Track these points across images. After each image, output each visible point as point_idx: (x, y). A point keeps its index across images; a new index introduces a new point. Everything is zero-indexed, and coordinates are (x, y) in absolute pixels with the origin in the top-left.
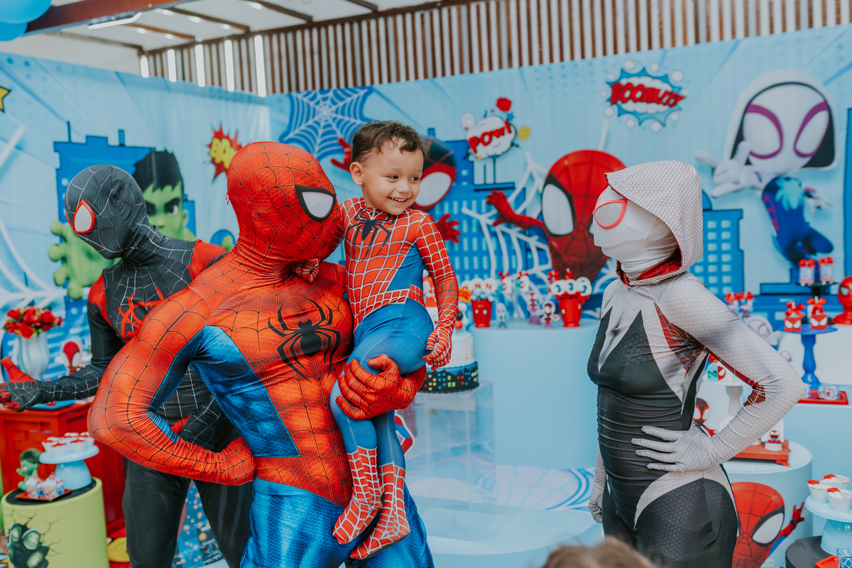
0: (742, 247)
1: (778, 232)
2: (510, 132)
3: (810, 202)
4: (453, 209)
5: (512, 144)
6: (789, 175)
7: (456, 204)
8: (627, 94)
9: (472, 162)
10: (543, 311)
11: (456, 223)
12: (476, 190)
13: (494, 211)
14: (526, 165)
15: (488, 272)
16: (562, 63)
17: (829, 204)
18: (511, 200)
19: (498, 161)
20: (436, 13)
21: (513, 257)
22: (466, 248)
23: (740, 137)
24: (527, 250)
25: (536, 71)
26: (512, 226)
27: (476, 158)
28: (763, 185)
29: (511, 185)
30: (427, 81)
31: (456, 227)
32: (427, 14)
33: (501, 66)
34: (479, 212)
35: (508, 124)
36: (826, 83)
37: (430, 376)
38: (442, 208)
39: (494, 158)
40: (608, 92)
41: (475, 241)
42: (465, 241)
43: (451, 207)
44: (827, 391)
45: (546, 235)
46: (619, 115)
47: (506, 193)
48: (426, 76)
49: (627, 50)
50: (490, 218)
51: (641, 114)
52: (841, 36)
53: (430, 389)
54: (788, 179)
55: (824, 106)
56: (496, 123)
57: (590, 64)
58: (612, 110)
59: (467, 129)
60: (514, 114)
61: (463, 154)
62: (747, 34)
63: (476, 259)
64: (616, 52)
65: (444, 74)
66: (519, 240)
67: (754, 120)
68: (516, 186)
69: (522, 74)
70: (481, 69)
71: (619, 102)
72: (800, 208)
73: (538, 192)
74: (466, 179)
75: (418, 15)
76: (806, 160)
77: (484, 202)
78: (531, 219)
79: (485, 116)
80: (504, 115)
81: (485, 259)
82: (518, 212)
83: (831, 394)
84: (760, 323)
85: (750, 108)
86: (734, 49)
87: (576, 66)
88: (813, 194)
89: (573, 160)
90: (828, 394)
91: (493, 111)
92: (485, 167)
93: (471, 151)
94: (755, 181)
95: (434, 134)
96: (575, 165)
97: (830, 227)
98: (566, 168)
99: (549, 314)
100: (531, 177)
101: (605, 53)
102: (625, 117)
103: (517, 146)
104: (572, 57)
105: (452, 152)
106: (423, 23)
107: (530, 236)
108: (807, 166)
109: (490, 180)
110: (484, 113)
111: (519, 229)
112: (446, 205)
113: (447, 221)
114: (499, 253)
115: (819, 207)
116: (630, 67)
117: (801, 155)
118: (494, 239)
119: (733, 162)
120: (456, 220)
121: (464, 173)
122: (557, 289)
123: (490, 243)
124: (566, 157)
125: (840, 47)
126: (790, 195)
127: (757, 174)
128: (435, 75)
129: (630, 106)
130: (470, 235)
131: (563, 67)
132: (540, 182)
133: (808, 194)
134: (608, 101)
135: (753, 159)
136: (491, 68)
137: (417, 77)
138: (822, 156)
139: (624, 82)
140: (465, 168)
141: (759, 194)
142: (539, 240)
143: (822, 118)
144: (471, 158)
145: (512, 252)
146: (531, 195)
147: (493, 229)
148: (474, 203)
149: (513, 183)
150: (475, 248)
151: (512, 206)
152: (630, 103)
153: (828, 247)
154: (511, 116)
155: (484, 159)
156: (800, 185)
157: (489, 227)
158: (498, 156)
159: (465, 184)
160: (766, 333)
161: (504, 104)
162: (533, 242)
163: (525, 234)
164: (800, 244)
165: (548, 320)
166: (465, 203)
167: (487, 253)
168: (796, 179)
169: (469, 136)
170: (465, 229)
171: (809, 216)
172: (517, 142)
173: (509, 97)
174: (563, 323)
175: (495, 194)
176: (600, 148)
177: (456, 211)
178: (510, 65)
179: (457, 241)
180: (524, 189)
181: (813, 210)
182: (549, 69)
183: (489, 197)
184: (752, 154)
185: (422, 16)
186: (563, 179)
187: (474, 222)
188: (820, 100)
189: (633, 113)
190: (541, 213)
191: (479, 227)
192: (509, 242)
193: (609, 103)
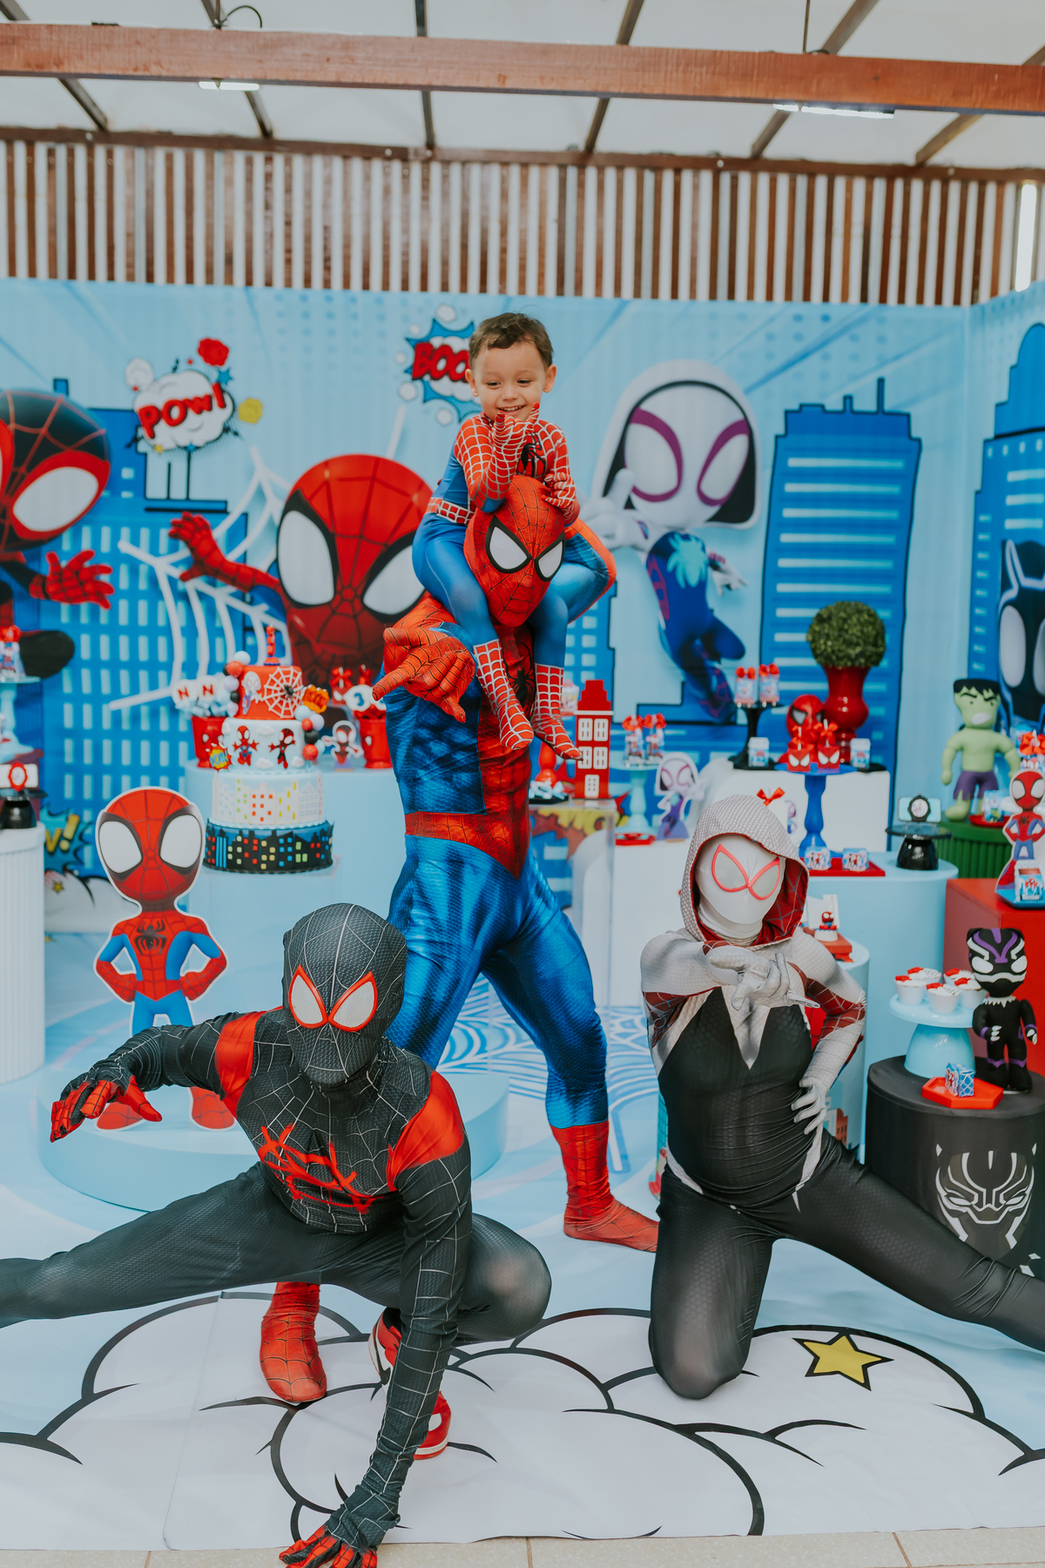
0: (612, 644)
1: (667, 622)
2: (222, 405)
3: (715, 578)
4: (100, 541)
5: (226, 430)
6: (688, 531)
7: (106, 532)
8: (442, 365)
9: (145, 455)
10: (334, 738)
11: (107, 570)
12: (149, 510)
13: (184, 552)
14: (251, 472)
15: (168, 667)
16: (327, 292)
17: (741, 582)
18: (219, 533)
19: (195, 455)
20: (80, 152)
21: (219, 641)
22: (123, 619)
23: (619, 462)
24: (248, 629)
25: (279, 298)
26: (219, 582)
27: (154, 447)
28: (649, 544)
29: (221, 506)
30: (53, 282)
31: (105, 578)
32: (61, 151)
33: (210, 279)
34: (154, 551)
35: (219, 389)
36: (748, 391)
37: (264, 844)
38: (77, 537)
39: (189, 451)
40: (408, 357)
41: (143, 606)
42: (123, 606)
43: (96, 538)
44: (853, 858)
45: (282, 603)
46: (425, 401)
47: (208, 519)
48: (53, 274)
49: (445, 287)
50: (175, 565)
51: (464, 402)
52: (772, 319)
53: (264, 866)
54: (686, 537)
55: (743, 427)
56: (196, 384)
57: (379, 301)
58: (414, 389)
59: (135, 389)
60: (232, 374)
61: (128, 439)
62: (637, 293)
63: (143, 642)
64: (424, 287)
65: (92, 275)
66: (231, 610)
67: (642, 437)
68: (229, 509)
69: (251, 301)
70: (170, 278)
71: (427, 378)
72: (702, 585)
73: (271, 521)
74: (128, 485)
75: (41, 149)
76: (713, 510)
77: (164, 534)
78: (255, 572)
79: (175, 369)
80: (213, 372)
81: (162, 642)
82: (232, 557)
83: (859, 863)
84: (683, 764)
85: (637, 415)
86: (617, 314)
87: (353, 300)
88: (720, 564)
89: (338, 471)
90: (855, 862)
91: (190, 362)
92: (169, 465)
93: (142, 432)
94: (638, 537)
95: (67, 392)
96: (342, 480)
97: (741, 619)
98: (326, 483)
99: (344, 745)
100: (260, 495)
101: (405, 286)
102: (435, 404)
103: (236, 434)
104: (347, 284)
105: (102, 431)
106: (51, 167)
107: (252, 603)
108: (715, 519)
109: (178, 493)
110: (173, 364)
111: (232, 589)
112: (86, 532)
113: (87, 564)
114: (190, 631)
115: (728, 587)
116: (446, 317)
117: (706, 500)
118: (181, 605)
119: (605, 503)
120: (107, 564)
121: (127, 474)
122: (357, 700)
123: (174, 613)
124: (326, 464)
125: (770, 337)
126: (688, 563)
127: (641, 523)
128: (72, 274)
129: (444, 385)
130: (133, 595)
131: (329, 299)
132: (276, 505)
133: (714, 564)
134: (406, 371)
135: (636, 500)
136: (190, 279)
137: (32, 272)
138: (735, 507)
139: (437, 342)
140: (128, 465)
141: (643, 557)
142: (268, 613)
143: (738, 444)
144: (142, 447)
145: (215, 632)
146: (257, 527)
147: (181, 586)
148: (145, 534)
149: (226, 502)
150: (143, 620)
151: (222, 545)
152: (446, 380)
153: (738, 651)
154: (227, 376)
155: (168, 451)
156: (703, 549)
157: (171, 580)
158: (197, 448)
159: (126, 495)
160: (690, 780)
161: (213, 352)
162: (258, 614)
163: (243, 599)
164: (698, 642)
165: (342, 755)
166: (125, 532)
167: (167, 631)
168: (697, 539)
169: (140, 403)
170: (124, 582)
171: (713, 600)
172: (235, 425)
173: (225, 341)
174: (364, 762)
175: (187, 519)
176: (389, 455)
177: (105, 547)
178: (229, 279)
179: (106, 605)
180: (245, 515)
181: (719, 591)
182: (304, 298)
183: (174, 524)
184: (635, 490)
185: (51, 153)
186: (319, 504)
187: (143, 570)
188: (739, 417)
189: (449, 399)
190: (276, 561)
191: (153, 580)
192: (211, 612)
193: (408, 377)
